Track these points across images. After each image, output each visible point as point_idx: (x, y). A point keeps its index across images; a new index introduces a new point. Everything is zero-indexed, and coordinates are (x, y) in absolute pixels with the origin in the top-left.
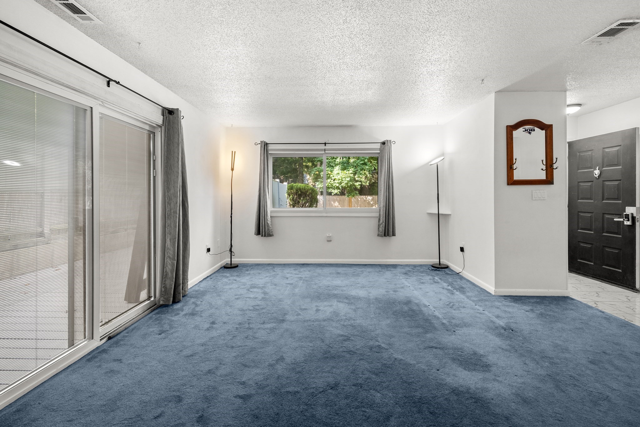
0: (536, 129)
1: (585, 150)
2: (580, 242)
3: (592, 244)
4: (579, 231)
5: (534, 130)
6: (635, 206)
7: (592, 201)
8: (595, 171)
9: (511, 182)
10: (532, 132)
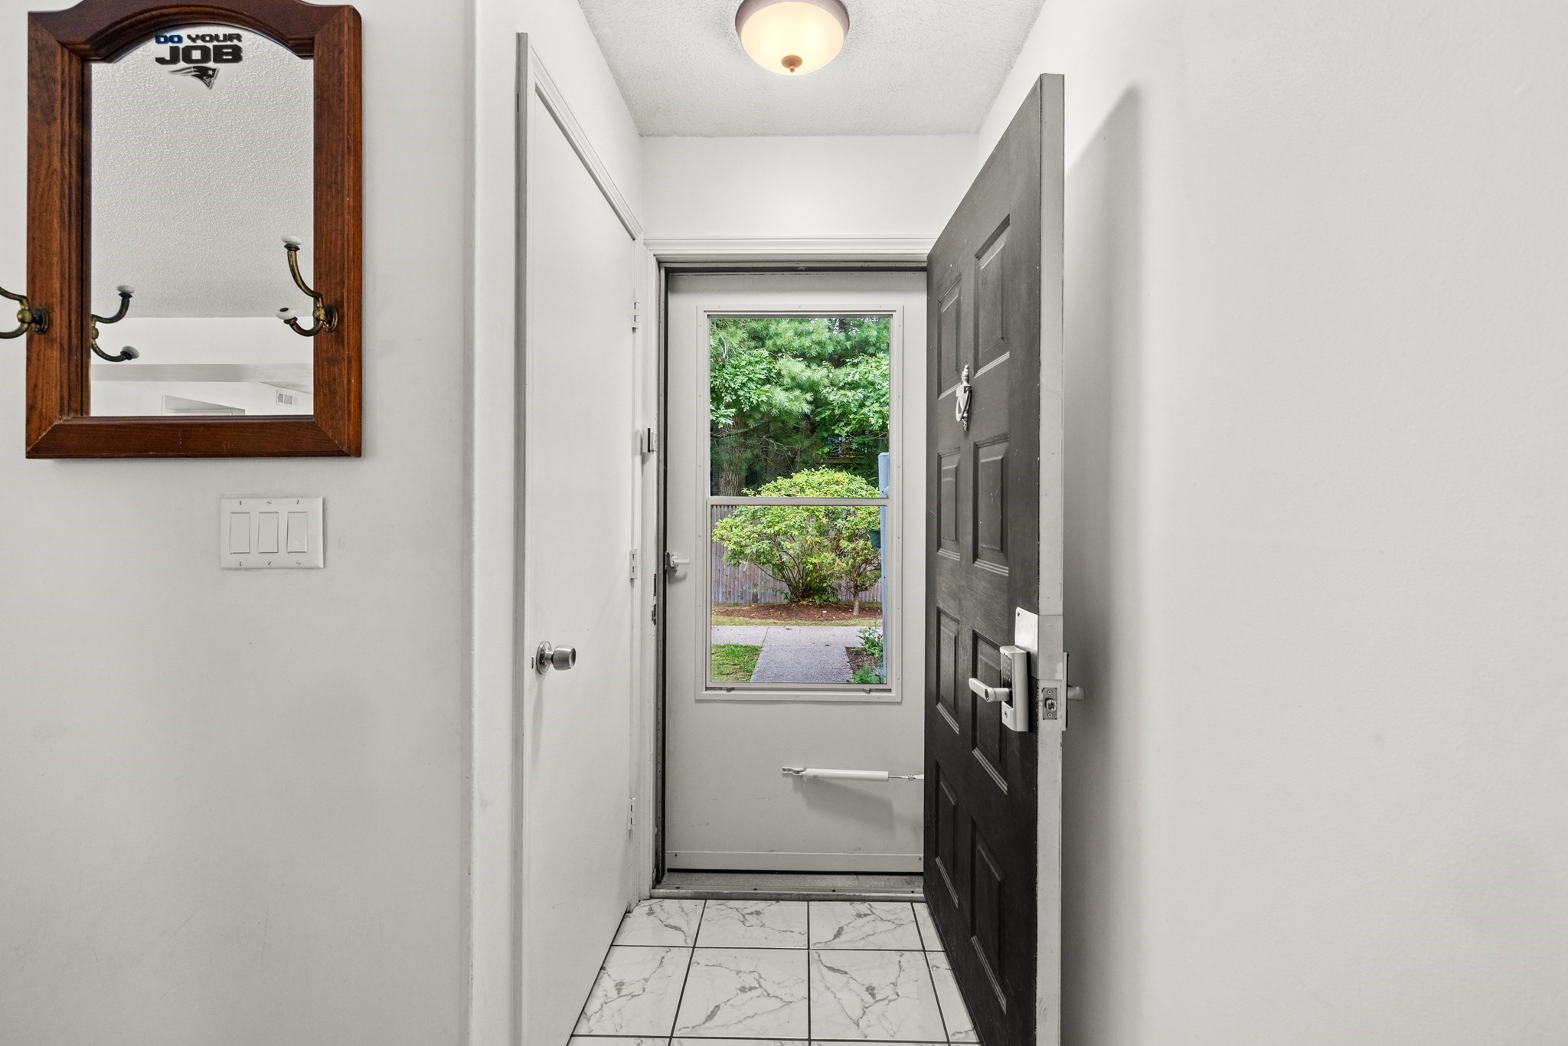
0: (252, 41)
1: (948, 283)
2: (939, 767)
3: (956, 793)
4: (939, 707)
5: (236, 55)
6: (1038, 612)
7: (958, 557)
8: (958, 391)
9: (40, 435)
10: (224, 71)
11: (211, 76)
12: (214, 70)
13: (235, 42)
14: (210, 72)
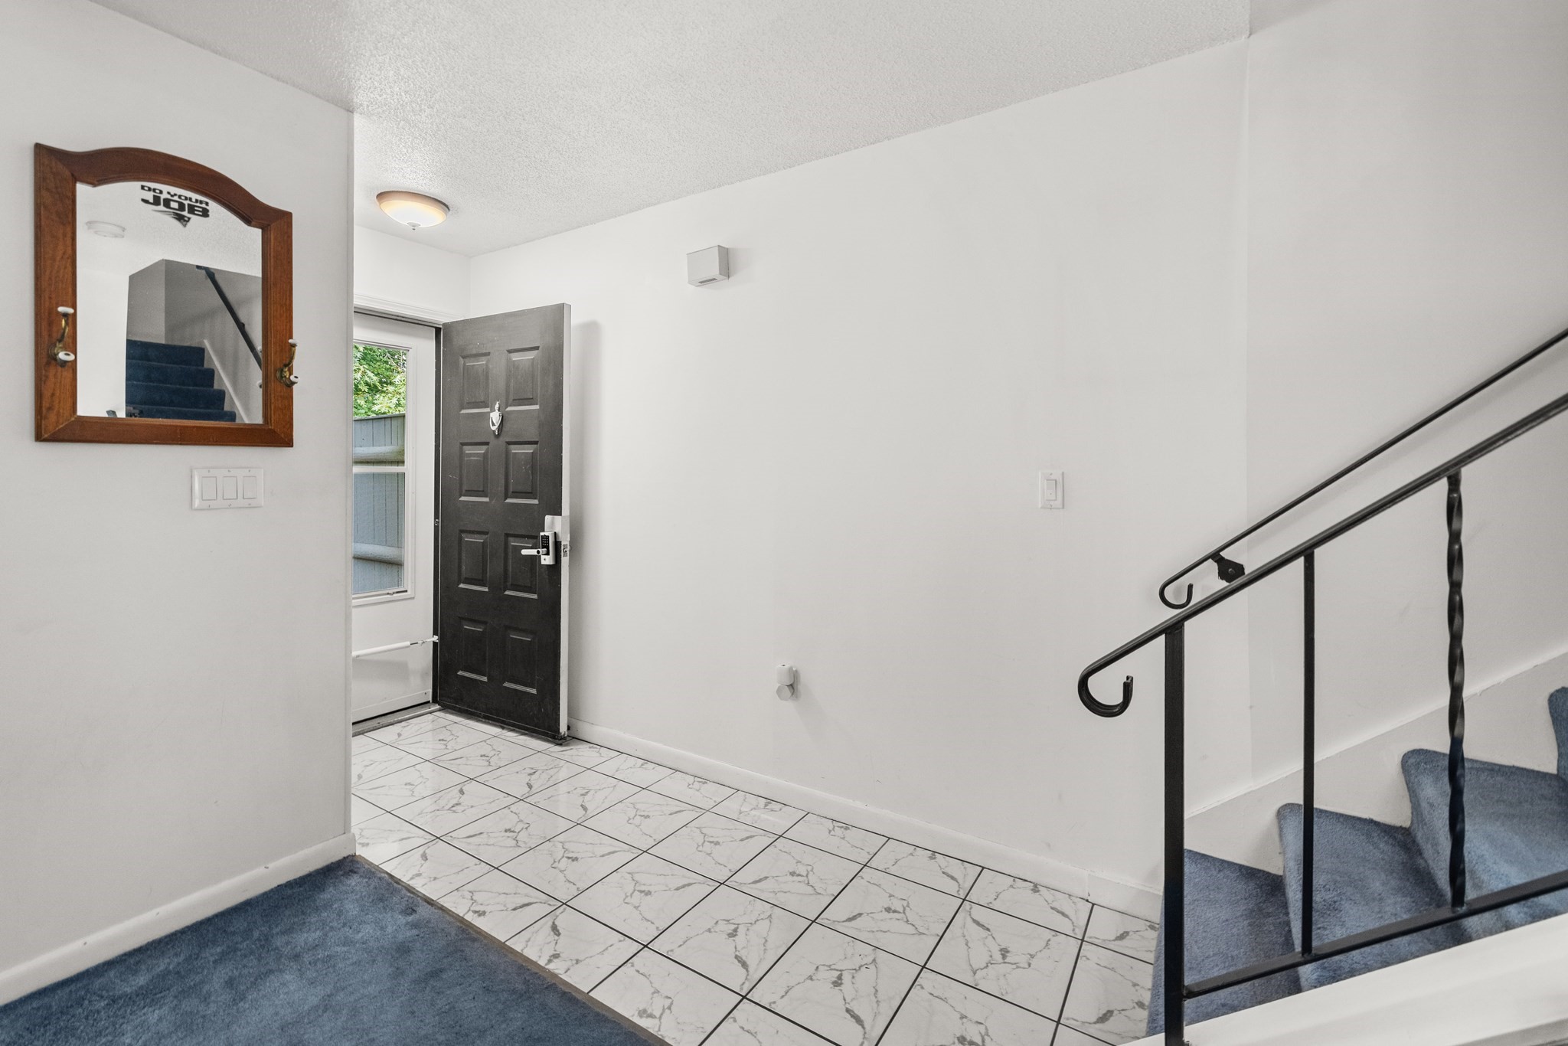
0: (214, 207)
1: (474, 352)
2: (463, 619)
3: (485, 623)
4: (462, 586)
5: (205, 213)
6: (561, 515)
7: (486, 500)
8: (491, 414)
9: (57, 426)
10: (195, 220)
11: (188, 221)
12: (189, 219)
13: (204, 206)
14: (186, 219)
